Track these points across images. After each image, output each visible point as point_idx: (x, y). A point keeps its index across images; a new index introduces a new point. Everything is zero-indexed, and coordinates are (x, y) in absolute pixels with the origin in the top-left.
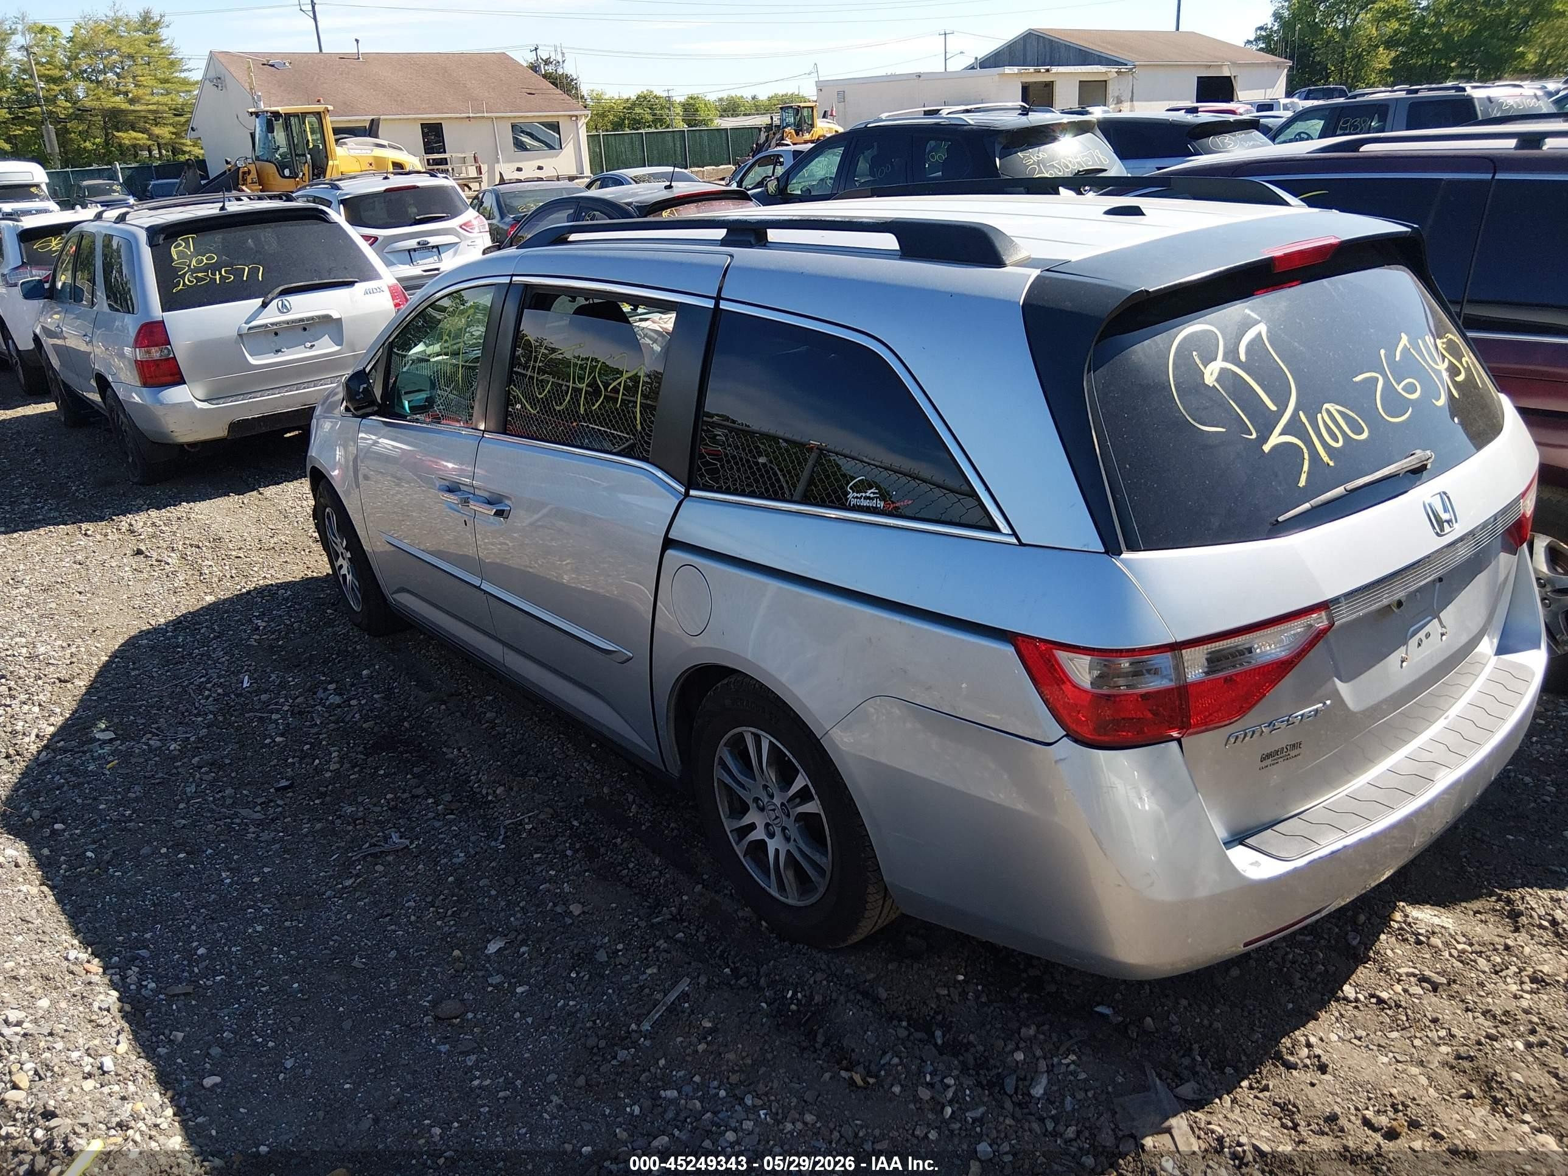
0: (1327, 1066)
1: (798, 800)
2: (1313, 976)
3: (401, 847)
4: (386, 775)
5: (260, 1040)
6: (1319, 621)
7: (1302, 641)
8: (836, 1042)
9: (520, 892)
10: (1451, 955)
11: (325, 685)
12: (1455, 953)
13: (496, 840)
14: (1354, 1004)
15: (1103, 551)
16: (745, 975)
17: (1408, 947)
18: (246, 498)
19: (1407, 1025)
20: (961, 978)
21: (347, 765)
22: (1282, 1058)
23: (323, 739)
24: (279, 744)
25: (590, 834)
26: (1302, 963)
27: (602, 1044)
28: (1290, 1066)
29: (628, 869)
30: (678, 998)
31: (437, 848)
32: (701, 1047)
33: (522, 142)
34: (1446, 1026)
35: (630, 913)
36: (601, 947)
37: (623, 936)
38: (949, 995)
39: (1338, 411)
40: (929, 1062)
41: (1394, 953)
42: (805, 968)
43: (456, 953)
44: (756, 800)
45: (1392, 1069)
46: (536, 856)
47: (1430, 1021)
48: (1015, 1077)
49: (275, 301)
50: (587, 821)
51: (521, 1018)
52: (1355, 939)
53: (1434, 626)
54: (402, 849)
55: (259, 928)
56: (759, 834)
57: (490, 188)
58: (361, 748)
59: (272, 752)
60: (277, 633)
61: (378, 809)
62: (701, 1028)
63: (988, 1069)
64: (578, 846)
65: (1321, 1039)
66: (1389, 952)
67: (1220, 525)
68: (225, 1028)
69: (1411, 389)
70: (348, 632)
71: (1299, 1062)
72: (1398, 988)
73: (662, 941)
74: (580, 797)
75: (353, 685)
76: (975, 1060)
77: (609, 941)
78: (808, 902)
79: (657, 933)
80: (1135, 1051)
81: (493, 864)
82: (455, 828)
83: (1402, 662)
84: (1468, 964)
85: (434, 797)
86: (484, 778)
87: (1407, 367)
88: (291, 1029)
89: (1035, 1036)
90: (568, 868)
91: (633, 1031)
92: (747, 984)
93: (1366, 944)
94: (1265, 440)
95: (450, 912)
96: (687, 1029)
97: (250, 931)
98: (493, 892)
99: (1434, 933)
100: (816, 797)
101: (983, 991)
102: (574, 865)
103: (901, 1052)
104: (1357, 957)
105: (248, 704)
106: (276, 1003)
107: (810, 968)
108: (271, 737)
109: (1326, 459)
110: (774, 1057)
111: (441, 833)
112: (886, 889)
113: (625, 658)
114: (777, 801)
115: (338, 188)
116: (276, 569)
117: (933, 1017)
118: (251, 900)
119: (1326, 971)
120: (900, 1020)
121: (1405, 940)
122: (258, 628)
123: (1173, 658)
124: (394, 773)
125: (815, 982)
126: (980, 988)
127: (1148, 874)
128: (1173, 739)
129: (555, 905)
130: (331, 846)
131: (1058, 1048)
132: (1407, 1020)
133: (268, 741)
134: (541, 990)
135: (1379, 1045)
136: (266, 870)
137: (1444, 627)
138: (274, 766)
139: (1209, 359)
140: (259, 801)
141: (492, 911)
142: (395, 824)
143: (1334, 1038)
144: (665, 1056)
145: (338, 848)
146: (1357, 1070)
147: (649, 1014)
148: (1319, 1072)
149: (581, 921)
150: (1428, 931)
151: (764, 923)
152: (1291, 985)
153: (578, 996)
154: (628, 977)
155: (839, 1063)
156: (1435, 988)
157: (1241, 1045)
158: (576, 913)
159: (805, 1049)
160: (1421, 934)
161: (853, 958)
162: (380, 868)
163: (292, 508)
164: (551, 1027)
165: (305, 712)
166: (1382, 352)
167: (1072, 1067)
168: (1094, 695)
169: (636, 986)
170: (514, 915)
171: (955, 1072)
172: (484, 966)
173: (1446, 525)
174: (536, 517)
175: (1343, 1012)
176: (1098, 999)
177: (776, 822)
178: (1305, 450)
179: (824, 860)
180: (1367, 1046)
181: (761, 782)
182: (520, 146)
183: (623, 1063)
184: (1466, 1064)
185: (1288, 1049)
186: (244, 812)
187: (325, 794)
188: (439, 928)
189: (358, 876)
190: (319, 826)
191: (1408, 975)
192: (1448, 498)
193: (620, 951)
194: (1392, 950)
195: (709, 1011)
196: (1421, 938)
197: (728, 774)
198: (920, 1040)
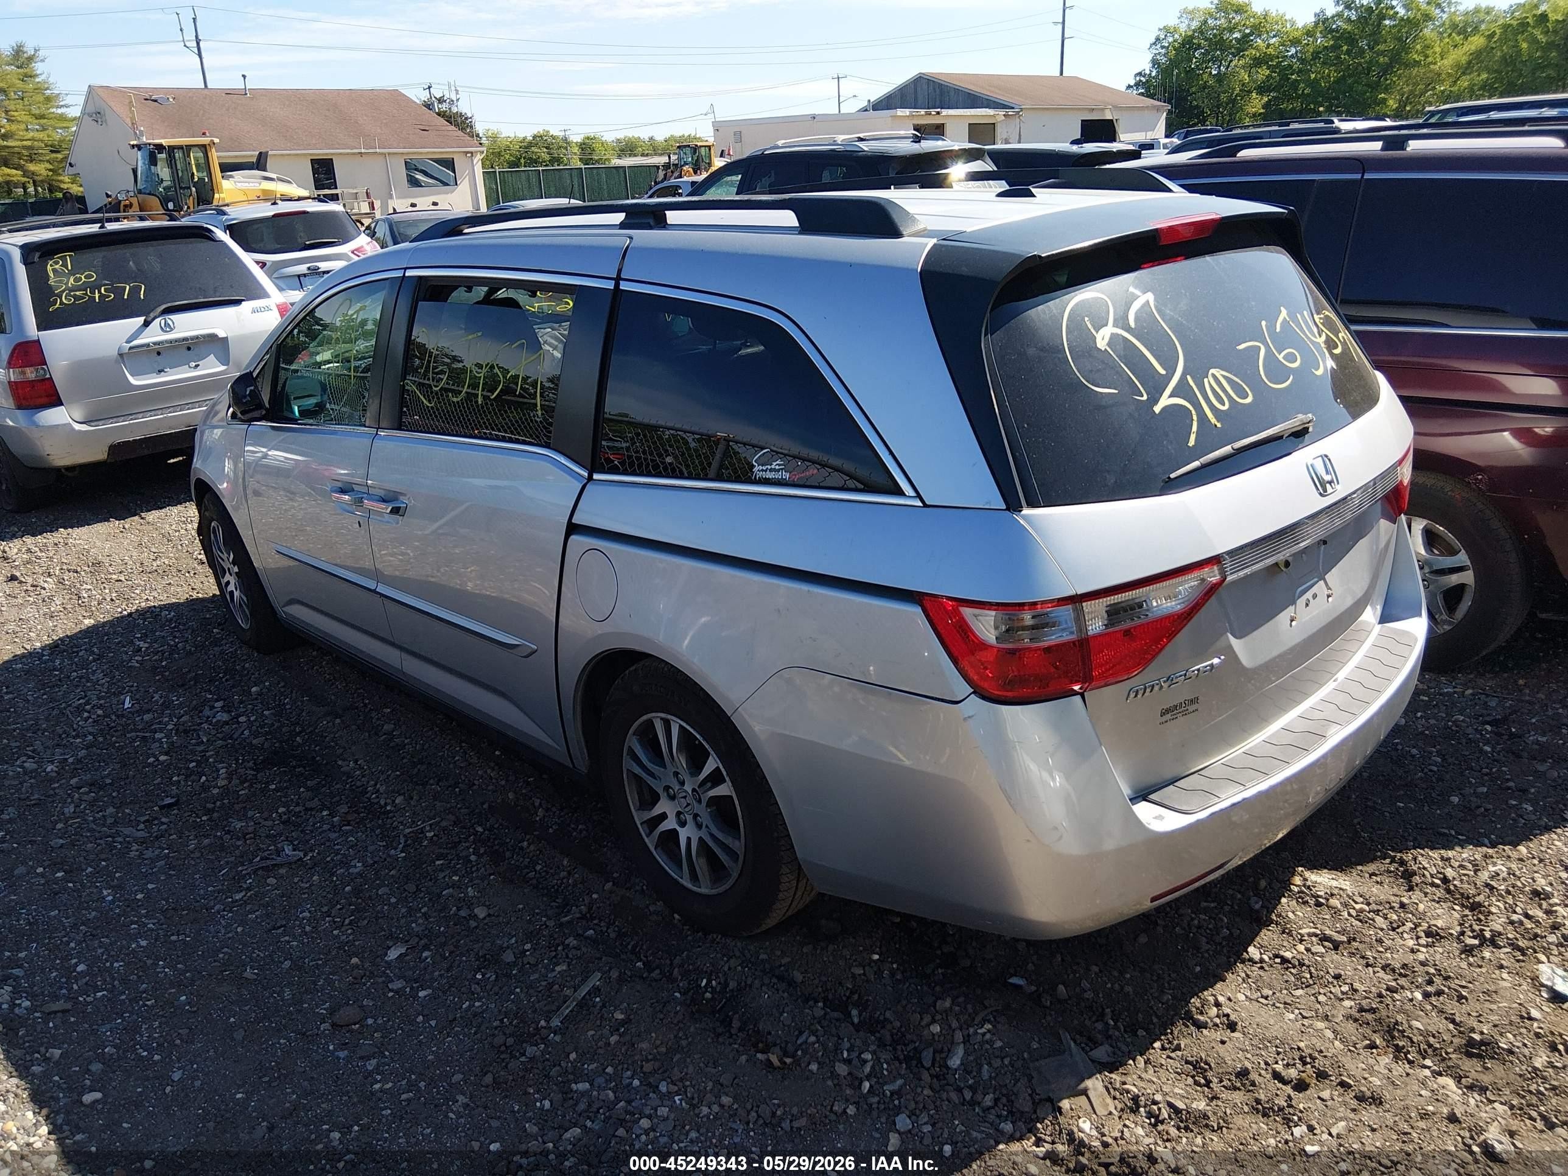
0: (1236, 1024)
1: (709, 784)
2: (1218, 939)
3: (295, 859)
4: (276, 790)
5: (145, 1053)
6: (1212, 575)
7: (1197, 594)
8: (751, 1027)
9: (421, 898)
10: (1350, 915)
11: (211, 703)
12: (1354, 913)
13: (396, 849)
14: (1259, 965)
15: (1005, 507)
16: (658, 967)
17: (1309, 909)
18: (127, 523)
19: (1311, 982)
20: (876, 957)
21: (235, 781)
22: (1192, 1018)
23: (210, 757)
24: (162, 763)
25: (495, 839)
26: (1207, 928)
27: (510, 1041)
28: (1200, 1026)
29: (535, 871)
30: (589, 993)
31: (332, 859)
32: (614, 1039)
33: (417, 179)
34: (1348, 981)
35: (537, 914)
36: (508, 947)
37: (529, 936)
38: (864, 974)
39: (1224, 377)
40: (846, 1040)
41: (1295, 915)
42: (719, 955)
43: (355, 960)
44: (667, 788)
45: (1298, 1025)
46: (438, 863)
47: (1333, 977)
48: (931, 1049)
49: (157, 320)
50: (492, 826)
51: (423, 1022)
52: (1257, 903)
53: (1320, 587)
54: (295, 862)
55: (144, 943)
56: (670, 824)
57: (383, 217)
58: (251, 764)
59: (156, 771)
60: (160, 654)
61: (270, 823)
62: (613, 1020)
63: (905, 1045)
64: (482, 851)
65: (1230, 999)
66: (1290, 915)
67: (1116, 482)
68: (107, 1043)
69: (1291, 358)
70: (236, 650)
71: (1209, 1021)
72: (1301, 948)
73: (571, 939)
74: (483, 804)
75: (241, 702)
76: (892, 1036)
77: (516, 942)
78: (721, 889)
79: (566, 931)
80: (1049, 1018)
81: (393, 872)
82: (351, 838)
83: (1292, 621)
84: (1366, 922)
85: (328, 809)
86: (382, 789)
87: (1286, 338)
88: (178, 1042)
89: (951, 1008)
90: (472, 873)
91: (542, 1027)
92: (660, 976)
93: (1268, 908)
94: (1156, 402)
95: (347, 921)
96: (598, 1022)
97: (133, 946)
98: (393, 900)
99: (1332, 895)
100: (727, 779)
101: (898, 969)
102: (478, 870)
103: (817, 1030)
104: (1260, 920)
105: (130, 724)
106: (162, 1016)
107: (724, 955)
108: (155, 756)
109: (1213, 420)
110: (689, 1044)
111: (337, 844)
112: (800, 866)
113: (529, 651)
114: (688, 788)
115: (224, 213)
116: (159, 591)
117: (848, 998)
118: (134, 916)
119: (1231, 934)
120: (816, 1002)
121: (1305, 903)
122: (140, 650)
123: (1074, 611)
124: (286, 788)
125: (730, 969)
126: (895, 966)
127: (1056, 828)
128: (1076, 693)
129: (459, 909)
130: (220, 861)
131: (974, 1019)
132: (1311, 977)
133: (151, 760)
134: (444, 993)
135: (1285, 1003)
136: (150, 886)
137: (1330, 589)
138: (158, 784)
139: (1100, 325)
140: (142, 819)
141: (392, 919)
142: (287, 837)
143: (1241, 997)
144: (576, 1050)
145: (227, 863)
146: (1265, 1027)
147: (559, 1008)
148: (1229, 1030)
149: (486, 924)
150: (1326, 893)
151: (676, 916)
152: (1198, 949)
153: (484, 997)
154: (536, 976)
155: (755, 1046)
156: (1336, 946)
157: (1151, 1008)
158: (481, 916)
159: (720, 1035)
160: (1320, 897)
161: (767, 943)
162: (272, 881)
163: (176, 531)
164: (456, 1029)
165: (190, 730)
166: (1264, 323)
167: (988, 1036)
168: (999, 650)
169: (544, 983)
170: (415, 922)
171: (873, 1048)
172: (384, 972)
173: (1328, 486)
174: (436, 525)
175: (1249, 973)
176: (1012, 971)
177: (687, 810)
178: (1193, 412)
179: (737, 843)
180: (1274, 1005)
181: (671, 769)
182: (414, 183)
183: (532, 1059)
184: (1369, 1017)
185: (1197, 1009)
186: (127, 831)
187: (213, 810)
188: (337, 936)
189: (248, 889)
190: (206, 841)
191: (1310, 935)
192: (1329, 460)
193: (528, 950)
194: (1293, 912)
195: (621, 1003)
196: (1321, 900)
197: (638, 765)
198: (837, 1020)
